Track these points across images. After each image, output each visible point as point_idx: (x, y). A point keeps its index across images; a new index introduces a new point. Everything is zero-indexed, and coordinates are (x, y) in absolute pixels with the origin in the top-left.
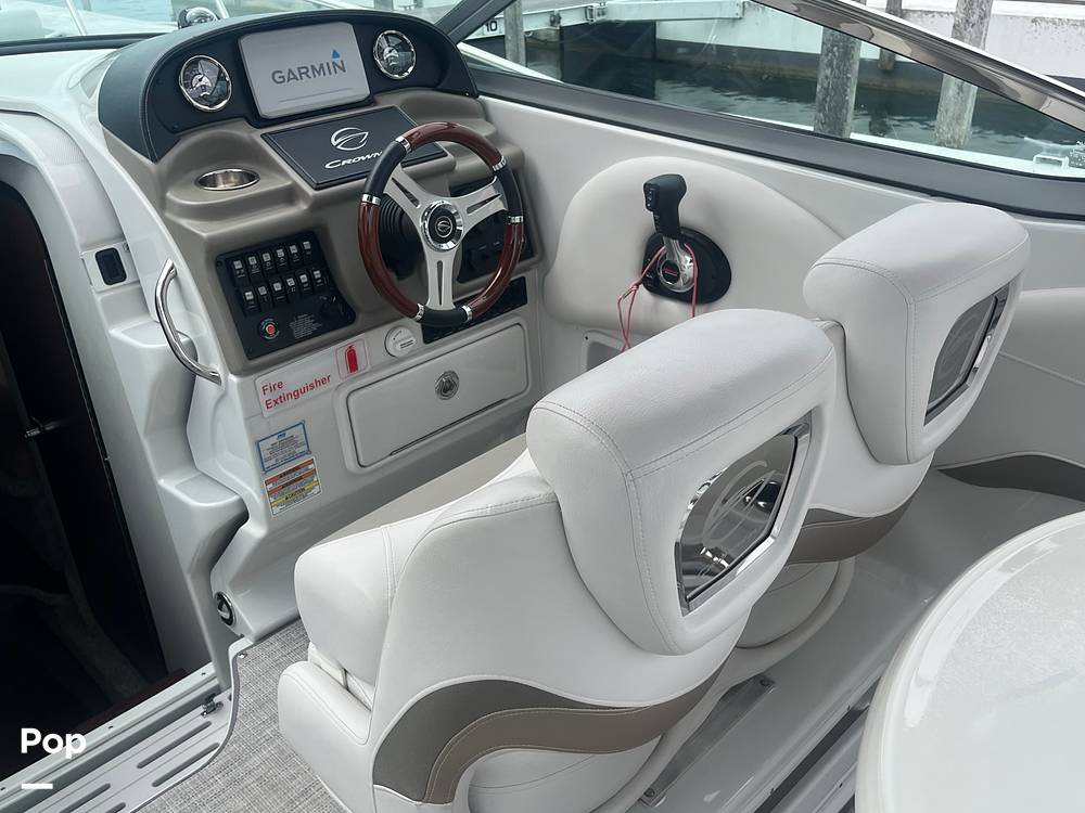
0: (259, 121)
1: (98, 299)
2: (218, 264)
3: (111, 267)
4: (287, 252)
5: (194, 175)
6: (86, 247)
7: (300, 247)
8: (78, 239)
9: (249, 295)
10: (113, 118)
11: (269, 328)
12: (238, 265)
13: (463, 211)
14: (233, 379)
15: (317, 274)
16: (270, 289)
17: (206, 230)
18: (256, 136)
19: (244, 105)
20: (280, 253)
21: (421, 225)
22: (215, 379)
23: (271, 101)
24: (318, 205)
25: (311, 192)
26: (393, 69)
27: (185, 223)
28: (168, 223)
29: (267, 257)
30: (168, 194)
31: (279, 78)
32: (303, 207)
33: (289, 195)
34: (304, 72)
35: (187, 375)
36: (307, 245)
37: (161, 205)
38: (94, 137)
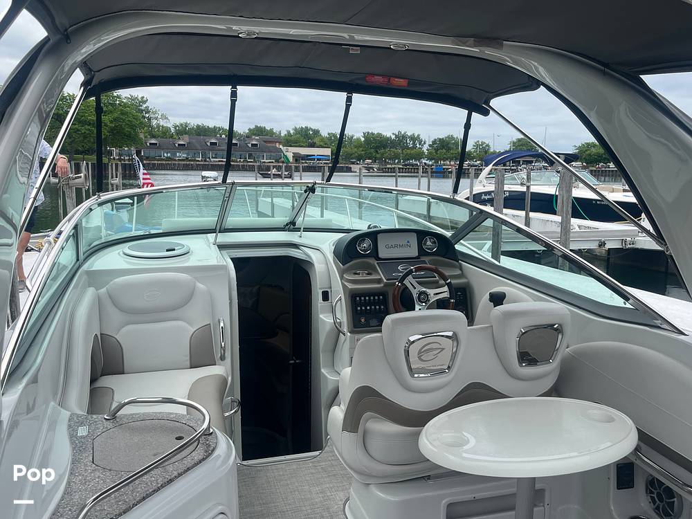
0: (378, 258)
1: (319, 305)
2: (352, 297)
3: (326, 296)
4: (374, 298)
5: (354, 271)
6: (320, 289)
7: (379, 298)
8: (318, 287)
9: (359, 308)
10: (336, 253)
11: (363, 320)
12: (358, 299)
13: (432, 295)
14: (349, 334)
15: (382, 307)
16: (366, 308)
17: (350, 286)
18: (376, 263)
19: (375, 253)
20: (372, 298)
21: (415, 296)
22: (344, 334)
23: (383, 253)
24: (386, 285)
25: (385, 281)
26: (429, 249)
27: (346, 283)
28: (342, 283)
29: (367, 298)
30: (345, 275)
31: (387, 247)
32: (382, 285)
33: (379, 281)
34: (396, 246)
35: (338, 331)
36: (381, 297)
37: (342, 277)
38: (330, 257)
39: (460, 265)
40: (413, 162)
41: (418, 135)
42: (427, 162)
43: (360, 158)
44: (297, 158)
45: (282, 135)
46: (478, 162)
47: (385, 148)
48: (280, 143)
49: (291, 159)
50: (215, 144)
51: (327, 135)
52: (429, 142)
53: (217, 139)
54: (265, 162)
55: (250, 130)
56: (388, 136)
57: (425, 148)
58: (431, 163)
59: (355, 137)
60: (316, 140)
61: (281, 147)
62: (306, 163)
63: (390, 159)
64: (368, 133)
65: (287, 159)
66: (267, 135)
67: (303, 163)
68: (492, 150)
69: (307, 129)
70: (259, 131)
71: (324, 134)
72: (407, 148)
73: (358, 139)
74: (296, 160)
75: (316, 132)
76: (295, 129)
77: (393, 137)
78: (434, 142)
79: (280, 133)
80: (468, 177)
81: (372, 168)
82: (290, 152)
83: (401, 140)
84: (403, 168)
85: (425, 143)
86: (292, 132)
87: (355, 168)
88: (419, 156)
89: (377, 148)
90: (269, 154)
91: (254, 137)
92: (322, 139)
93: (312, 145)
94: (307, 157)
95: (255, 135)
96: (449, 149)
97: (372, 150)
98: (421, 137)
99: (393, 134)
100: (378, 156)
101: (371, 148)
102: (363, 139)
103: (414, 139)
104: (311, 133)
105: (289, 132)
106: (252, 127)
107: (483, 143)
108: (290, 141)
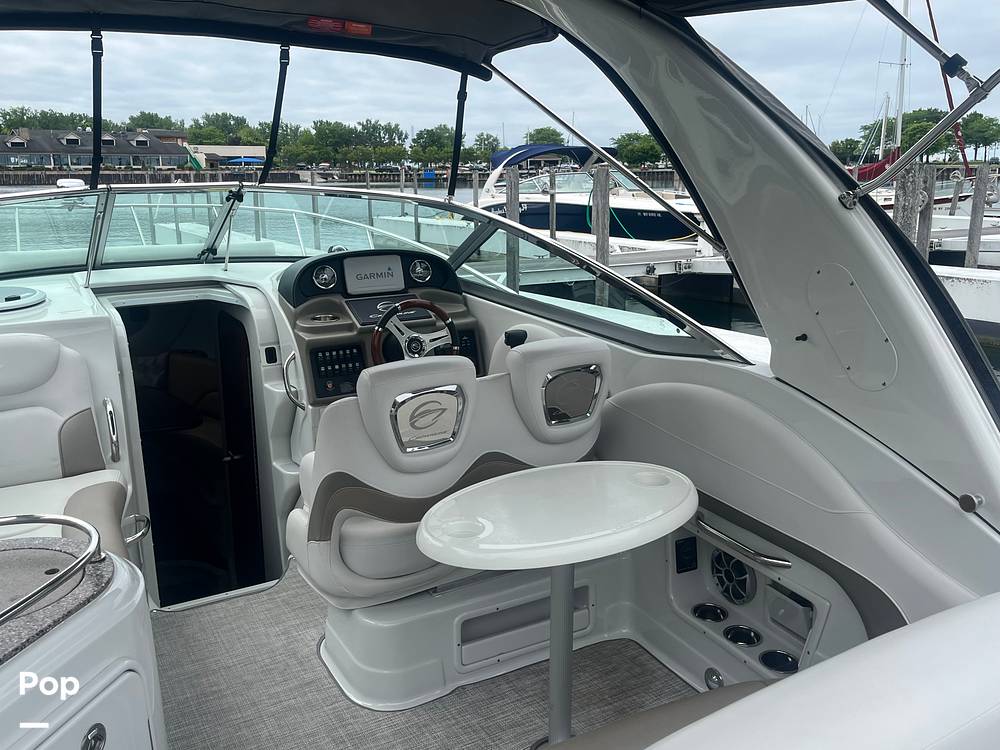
0: (347, 295)
1: (262, 369)
2: (311, 353)
3: (271, 356)
4: (344, 352)
5: (312, 316)
6: (262, 345)
7: (351, 351)
8: (259, 342)
9: (323, 369)
10: (283, 291)
11: (330, 385)
12: (320, 355)
13: (427, 341)
14: (310, 407)
15: (357, 364)
16: (333, 368)
17: (307, 337)
18: (343, 301)
19: (341, 288)
20: (341, 352)
21: (404, 345)
22: (303, 408)
23: (353, 286)
24: (361, 332)
25: (359, 326)
27: (301, 334)
28: (295, 334)
29: (334, 353)
30: (298, 322)
31: (359, 277)
32: (355, 333)
33: (351, 327)
34: (372, 275)
35: (293, 404)
36: (355, 350)
37: (294, 326)
38: (274, 297)
39: (465, 298)
40: (391, 165)
41: (397, 126)
42: (412, 165)
43: (311, 160)
44: (213, 162)
45: (187, 126)
46: (484, 164)
47: (347, 145)
48: (184, 139)
49: (203, 165)
50: (75, 142)
51: (257, 126)
52: (412, 136)
53: (79, 135)
54: (161, 170)
55: (132, 118)
56: (352, 126)
57: (408, 145)
58: (417, 166)
59: (302, 129)
60: (242, 134)
61: (185, 144)
62: (229, 169)
63: (356, 162)
64: (321, 122)
65: (198, 165)
66: (161, 127)
67: (222, 169)
68: (501, 147)
69: (225, 117)
70: (147, 121)
71: (253, 123)
72: (382, 144)
73: (307, 132)
74: (212, 165)
75: (241, 122)
76: (207, 117)
77: (359, 128)
78: (420, 135)
79: (182, 122)
80: (471, 187)
81: (331, 175)
82: (201, 153)
83: (371, 132)
84: (377, 175)
85: (406, 137)
86: (201, 121)
87: (305, 175)
88: (400, 156)
89: (336, 146)
90: (167, 157)
91: (139, 130)
92: (251, 132)
93: (236, 142)
94: (228, 161)
95: (142, 126)
96: (441, 146)
97: (330, 148)
98: (401, 128)
99: (359, 123)
100: (339, 156)
101: (327, 146)
102: (314, 132)
103: (391, 130)
104: (232, 123)
105: (196, 122)
106: (136, 114)
107: (489, 137)
108: (199, 136)
